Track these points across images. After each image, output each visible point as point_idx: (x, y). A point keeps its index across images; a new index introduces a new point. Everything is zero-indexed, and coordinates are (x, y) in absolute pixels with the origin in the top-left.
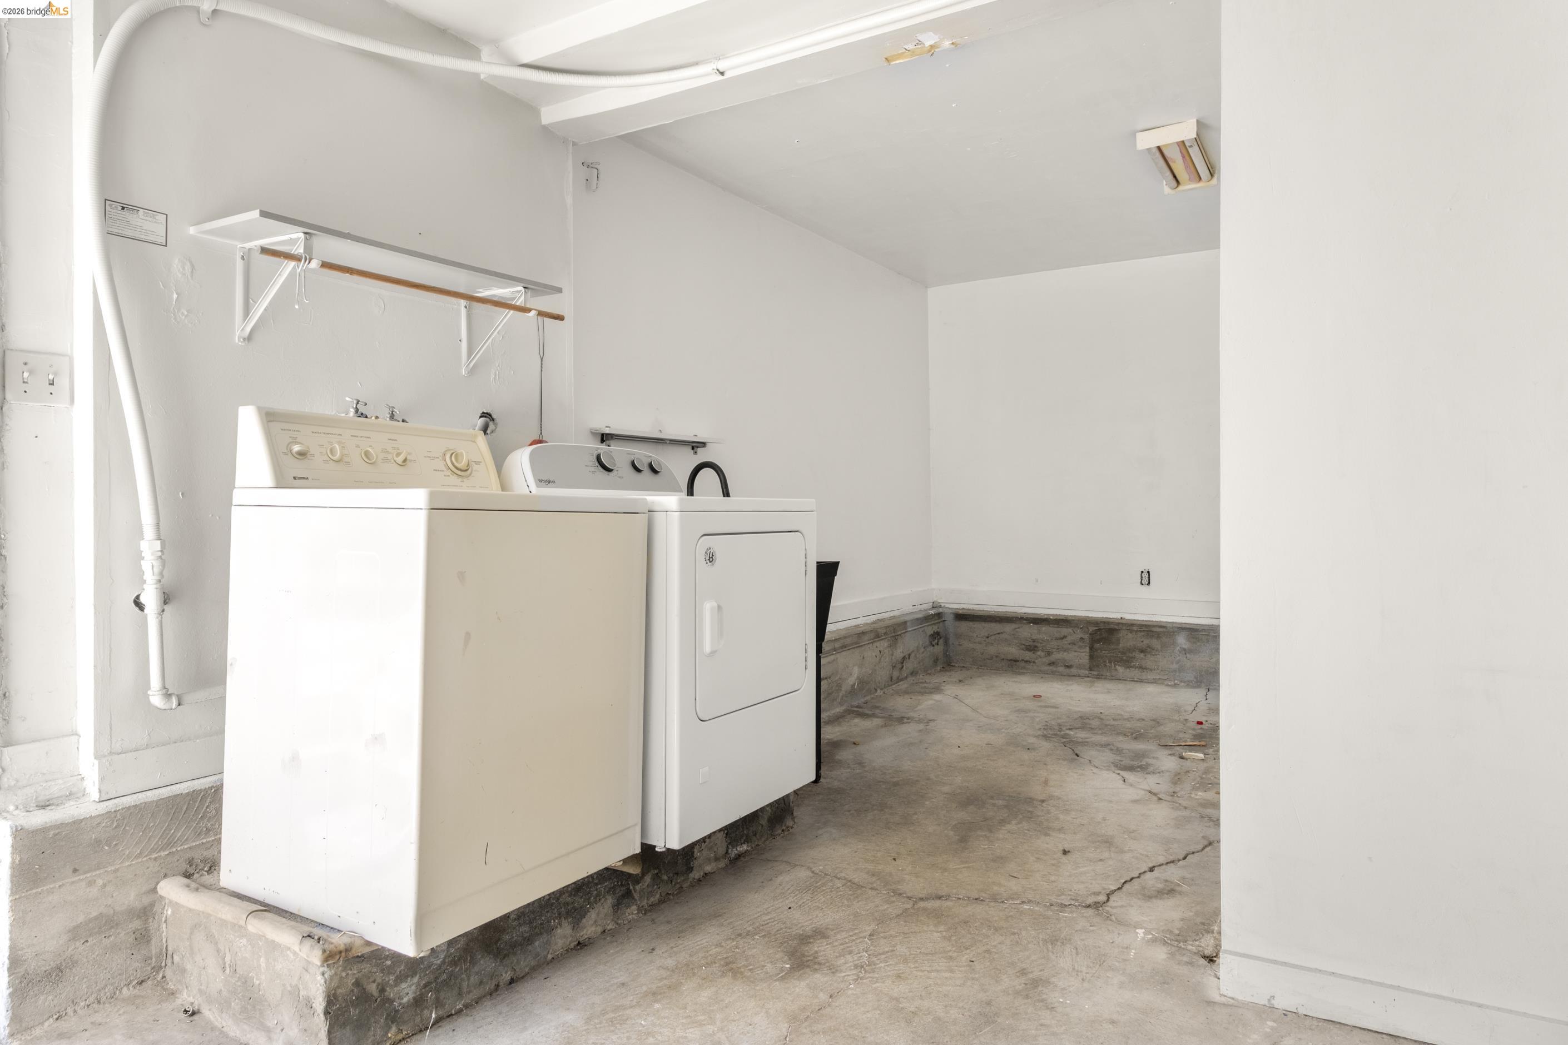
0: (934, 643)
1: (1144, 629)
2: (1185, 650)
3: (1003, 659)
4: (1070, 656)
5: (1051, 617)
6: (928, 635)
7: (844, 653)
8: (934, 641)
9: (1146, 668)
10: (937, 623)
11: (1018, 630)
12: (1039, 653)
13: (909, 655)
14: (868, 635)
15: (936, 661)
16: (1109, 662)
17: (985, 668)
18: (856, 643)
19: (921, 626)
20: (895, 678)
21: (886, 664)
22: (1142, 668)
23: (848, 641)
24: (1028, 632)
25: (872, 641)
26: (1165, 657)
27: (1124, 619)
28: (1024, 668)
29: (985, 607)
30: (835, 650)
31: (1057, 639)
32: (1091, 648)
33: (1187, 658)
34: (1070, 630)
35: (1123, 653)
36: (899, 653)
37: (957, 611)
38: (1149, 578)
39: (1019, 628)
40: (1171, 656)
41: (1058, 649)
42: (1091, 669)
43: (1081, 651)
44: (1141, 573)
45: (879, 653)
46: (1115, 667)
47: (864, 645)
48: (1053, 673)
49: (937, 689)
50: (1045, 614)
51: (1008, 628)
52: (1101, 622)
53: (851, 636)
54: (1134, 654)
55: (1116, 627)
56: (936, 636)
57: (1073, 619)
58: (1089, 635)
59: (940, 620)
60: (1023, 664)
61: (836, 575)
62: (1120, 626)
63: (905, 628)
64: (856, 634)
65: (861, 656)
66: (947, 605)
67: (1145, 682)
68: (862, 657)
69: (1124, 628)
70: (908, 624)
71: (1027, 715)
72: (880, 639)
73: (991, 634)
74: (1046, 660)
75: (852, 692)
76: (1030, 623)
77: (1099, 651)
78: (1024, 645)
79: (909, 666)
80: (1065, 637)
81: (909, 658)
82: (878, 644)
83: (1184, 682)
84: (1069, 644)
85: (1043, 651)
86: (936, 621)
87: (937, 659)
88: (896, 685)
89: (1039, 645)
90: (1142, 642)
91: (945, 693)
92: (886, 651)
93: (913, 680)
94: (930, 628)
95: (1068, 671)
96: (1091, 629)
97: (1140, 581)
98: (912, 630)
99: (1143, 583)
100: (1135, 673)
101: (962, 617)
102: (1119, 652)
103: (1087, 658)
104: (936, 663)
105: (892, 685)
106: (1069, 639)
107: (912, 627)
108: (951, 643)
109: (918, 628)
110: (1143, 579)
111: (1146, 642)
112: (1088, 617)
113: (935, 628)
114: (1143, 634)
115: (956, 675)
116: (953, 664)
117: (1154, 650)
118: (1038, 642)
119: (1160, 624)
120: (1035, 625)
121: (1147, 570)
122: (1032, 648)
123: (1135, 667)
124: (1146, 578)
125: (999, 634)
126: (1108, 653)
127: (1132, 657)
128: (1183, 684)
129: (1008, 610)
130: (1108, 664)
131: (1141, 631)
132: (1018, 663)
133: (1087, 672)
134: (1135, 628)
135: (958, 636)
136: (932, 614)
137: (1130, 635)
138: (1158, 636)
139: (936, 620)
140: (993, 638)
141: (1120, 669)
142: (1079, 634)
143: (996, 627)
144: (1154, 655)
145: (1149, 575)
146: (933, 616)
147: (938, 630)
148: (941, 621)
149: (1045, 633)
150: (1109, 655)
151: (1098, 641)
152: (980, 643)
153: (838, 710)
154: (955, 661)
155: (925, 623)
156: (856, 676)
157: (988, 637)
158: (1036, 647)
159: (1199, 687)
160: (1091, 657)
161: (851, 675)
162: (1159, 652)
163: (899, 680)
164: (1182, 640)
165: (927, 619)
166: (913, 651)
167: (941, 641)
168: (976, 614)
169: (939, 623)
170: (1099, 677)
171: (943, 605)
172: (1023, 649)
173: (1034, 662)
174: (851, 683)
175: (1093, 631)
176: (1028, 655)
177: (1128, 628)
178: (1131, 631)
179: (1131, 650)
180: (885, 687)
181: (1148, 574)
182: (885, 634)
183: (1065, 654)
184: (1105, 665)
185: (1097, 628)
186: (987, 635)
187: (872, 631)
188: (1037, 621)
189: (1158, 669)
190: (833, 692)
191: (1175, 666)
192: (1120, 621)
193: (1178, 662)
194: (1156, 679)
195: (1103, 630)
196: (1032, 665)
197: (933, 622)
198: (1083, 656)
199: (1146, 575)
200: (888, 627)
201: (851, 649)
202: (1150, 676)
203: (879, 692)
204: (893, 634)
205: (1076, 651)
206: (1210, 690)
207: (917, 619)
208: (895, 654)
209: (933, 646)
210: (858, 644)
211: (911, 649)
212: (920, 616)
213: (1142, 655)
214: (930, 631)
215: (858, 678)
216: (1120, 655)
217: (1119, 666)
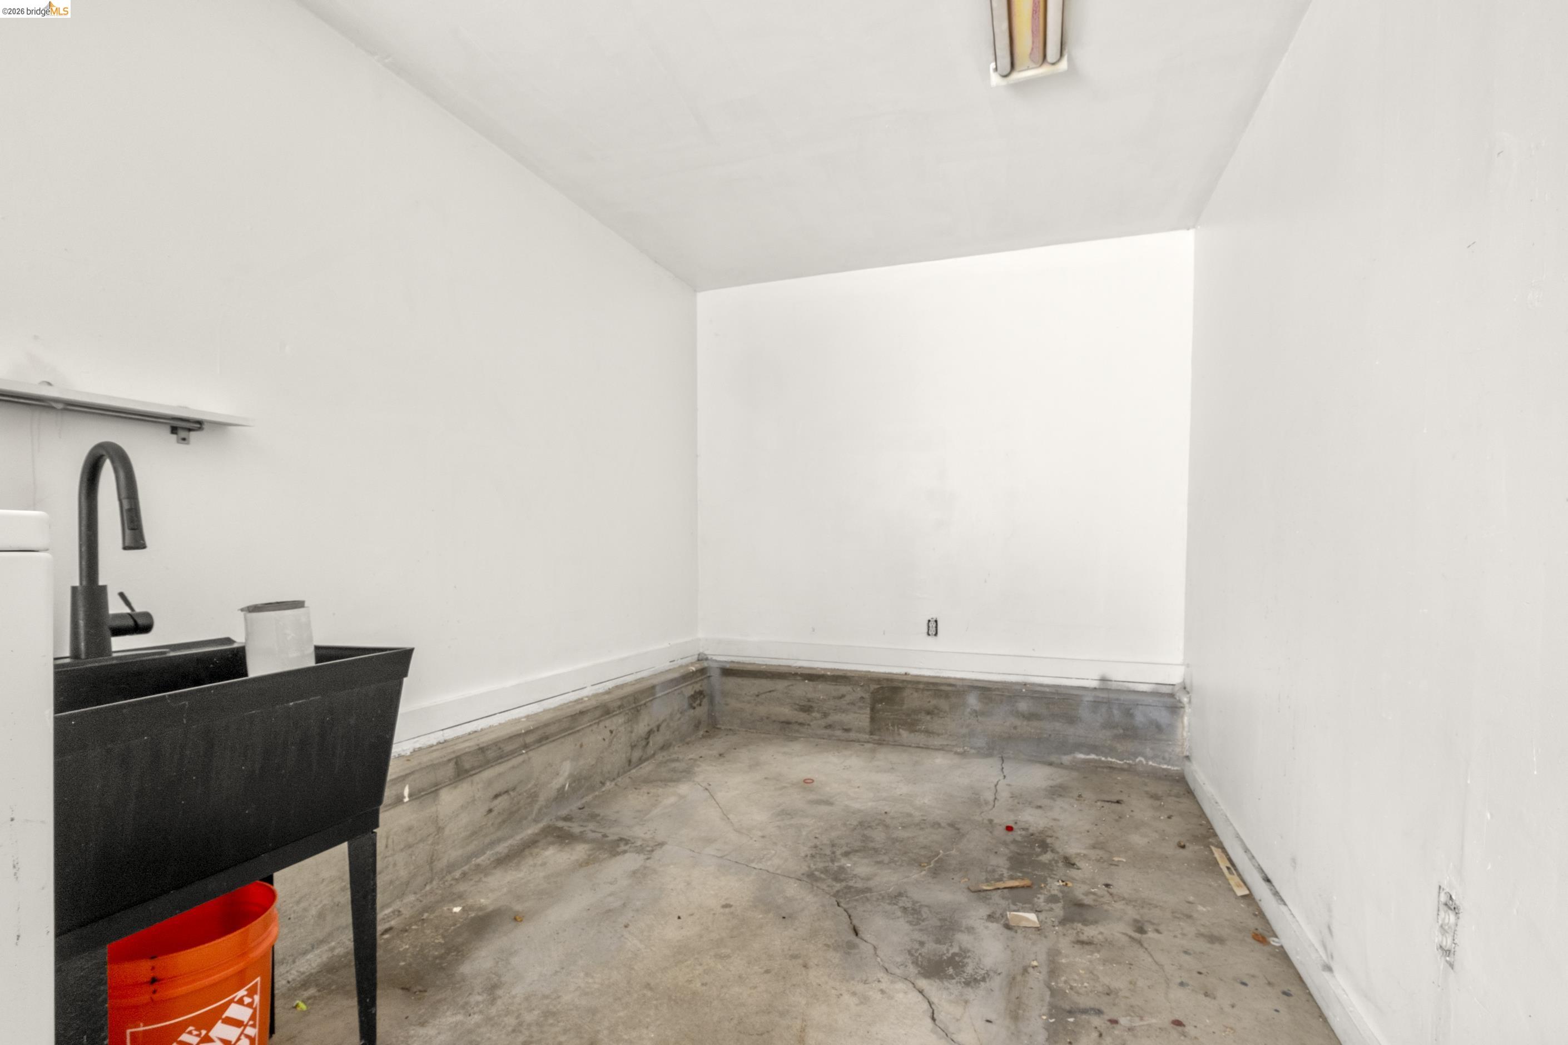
0: (695, 705)
1: (931, 687)
2: (975, 711)
3: (774, 721)
4: (847, 718)
5: (829, 673)
6: (687, 697)
7: (544, 748)
8: (694, 702)
9: (933, 733)
10: (700, 680)
11: (790, 687)
12: (814, 714)
13: (658, 727)
14: (589, 714)
15: (697, 726)
16: (892, 725)
17: (755, 731)
18: (569, 729)
19: (676, 688)
20: (634, 759)
21: (620, 746)
22: (928, 732)
23: (553, 729)
24: (803, 690)
25: (597, 721)
26: (954, 720)
27: (909, 674)
28: (798, 731)
29: (755, 659)
30: (526, 746)
31: (834, 698)
32: (873, 709)
33: (978, 721)
34: (849, 688)
35: (908, 715)
36: (642, 727)
37: (724, 664)
38: (936, 627)
39: (792, 685)
40: (961, 719)
41: (835, 710)
42: (871, 733)
43: (862, 712)
44: (927, 622)
45: (609, 733)
46: (898, 730)
47: (583, 729)
48: (830, 737)
49: (687, 773)
50: (822, 669)
51: (781, 685)
52: (884, 679)
53: (560, 721)
54: (919, 716)
55: (900, 685)
56: (698, 696)
57: (853, 675)
58: (870, 694)
59: (703, 677)
60: (796, 727)
61: (405, 675)
62: (905, 684)
63: (653, 694)
64: (566, 717)
65: (576, 745)
66: (714, 658)
67: (932, 749)
68: (578, 746)
69: (910, 686)
70: (658, 688)
71: (793, 822)
72: (611, 715)
73: (761, 692)
74: (823, 722)
75: (561, 796)
76: (805, 679)
77: (881, 713)
78: (798, 705)
79: (658, 739)
80: (843, 696)
81: (658, 730)
82: (607, 723)
83: (975, 749)
84: (848, 704)
85: (818, 712)
86: (698, 679)
87: (700, 723)
88: (638, 768)
89: (814, 705)
90: (929, 702)
91: (696, 779)
92: (622, 729)
93: (664, 757)
94: (690, 687)
95: (845, 735)
96: (874, 687)
97: (926, 631)
98: (662, 696)
99: (930, 633)
100: (920, 738)
101: (729, 672)
102: (904, 714)
103: (868, 720)
104: (698, 727)
105: (630, 771)
106: (848, 698)
107: (664, 691)
108: (717, 702)
109: (672, 691)
110: (930, 628)
111: (934, 702)
112: (869, 672)
113: (697, 687)
114: (930, 693)
115: (719, 744)
116: (718, 726)
117: (941, 711)
118: (813, 702)
119: (948, 681)
120: (811, 683)
121: (934, 619)
122: (807, 709)
123: (920, 731)
124: (933, 628)
125: (770, 692)
126: (891, 715)
127: (917, 720)
128: (973, 751)
129: (781, 664)
130: (891, 728)
131: (928, 690)
132: (791, 725)
133: (867, 736)
134: (921, 686)
135: (725, 694)
136: (693, 672)
137: (916, 695)
138: (947, 695)
139: (698, 677)
140: (764, 696)
141: (904, 734)
142: (859, 692)
143: (767, 684)
144: (941, 718)
145: (937, 625)
146: (694, 673)
147: (701, 689)
148: (705, 678)
149: (819, 691)
150: (892, 717)
151: (881, 701)
152: (749, 702)
153: (530, 831)
154: (721, 723)
155: (682, 683)
156: (566, 774)
157: (758, 696)
158: (811, 707)
159: (990, 755)
160: (872, 719)
161: (558, 774)
162: (948, 714)
163: (641, 761)
164: (973, 701)
165: (687, 677)
166: (664, 720)
167: (705, 701)
168: (745, 669)
169: (702, 680)
170: (880, 743)
171: (709, 657)
172: (796, 710)
173: (809, 725)
174: (558, 786)
175: (874, 689)
176: (802, 717)
177: (914, 686)
178: (917, 690)
179: (916, 711)
180: (618, 775)
181: (935, 624)
182: (619, 707)
183: (844, 715)
184: (888, 729)
185: (879, 686)
186: (757, 693)
187: (598, 707)
188: (813, 677)
189: (946, 733)
190: (519, 809)
191: (964, 731)
192: (904, 678)
193: (968, 726)
194: (944, 745)
195: (886, 689)
196: (807, 729)
197: (693, 681)
198: (861, 718)
199: (932, 624)
200: (625, 697)
201: (558, 739)
202: (937, 742)
203: (609, 785)
204: (634, 705)
205: (855, 713)
206: (1005, 760)
207: (672, 680)
208: (635, 730)
209: (694, 708)
210: (572, 729)
211: (661, 718)
212: (676, 675)
213: (928, 718)
214: (689, 691)
215: (571, 775)
216: (904, 717)
217: (903, 729)
